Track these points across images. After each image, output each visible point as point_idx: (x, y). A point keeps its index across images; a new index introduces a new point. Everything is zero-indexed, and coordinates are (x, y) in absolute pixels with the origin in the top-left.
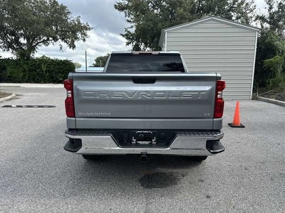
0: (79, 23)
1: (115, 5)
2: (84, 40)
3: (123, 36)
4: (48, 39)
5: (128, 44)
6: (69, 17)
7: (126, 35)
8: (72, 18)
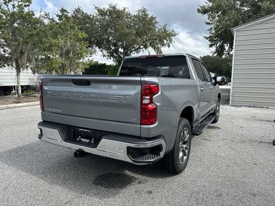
0: (165, 30)
1: (198, 10)
2: (169, 46)
3: (207, 38)
4: (139, 48)
5: (211, 46)
6: (157, 26)
7: (210, 37)
8: (159, 27)
